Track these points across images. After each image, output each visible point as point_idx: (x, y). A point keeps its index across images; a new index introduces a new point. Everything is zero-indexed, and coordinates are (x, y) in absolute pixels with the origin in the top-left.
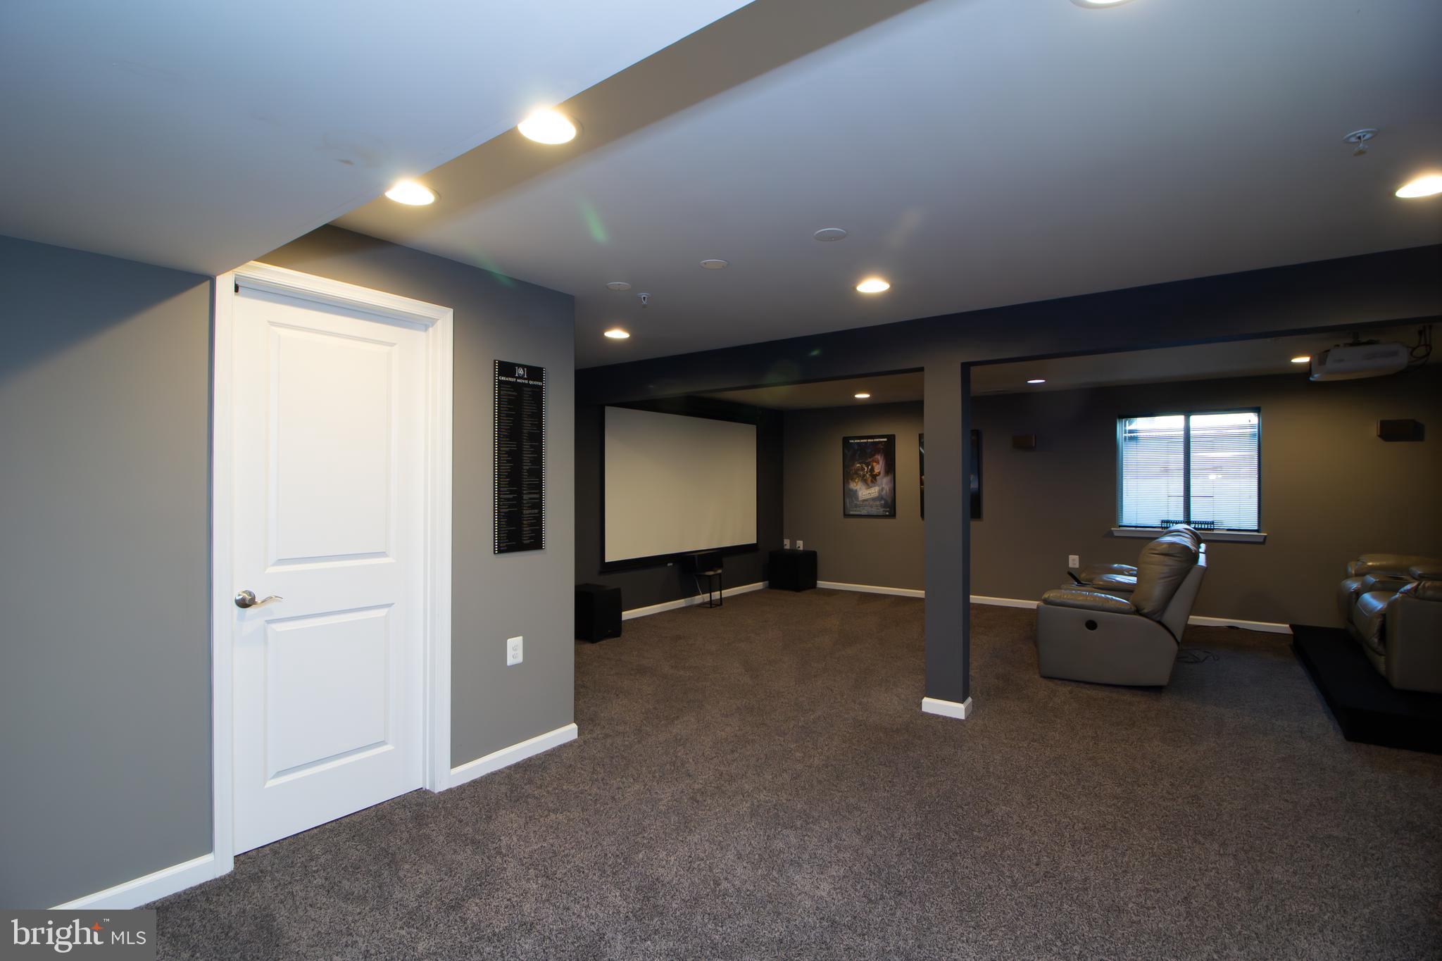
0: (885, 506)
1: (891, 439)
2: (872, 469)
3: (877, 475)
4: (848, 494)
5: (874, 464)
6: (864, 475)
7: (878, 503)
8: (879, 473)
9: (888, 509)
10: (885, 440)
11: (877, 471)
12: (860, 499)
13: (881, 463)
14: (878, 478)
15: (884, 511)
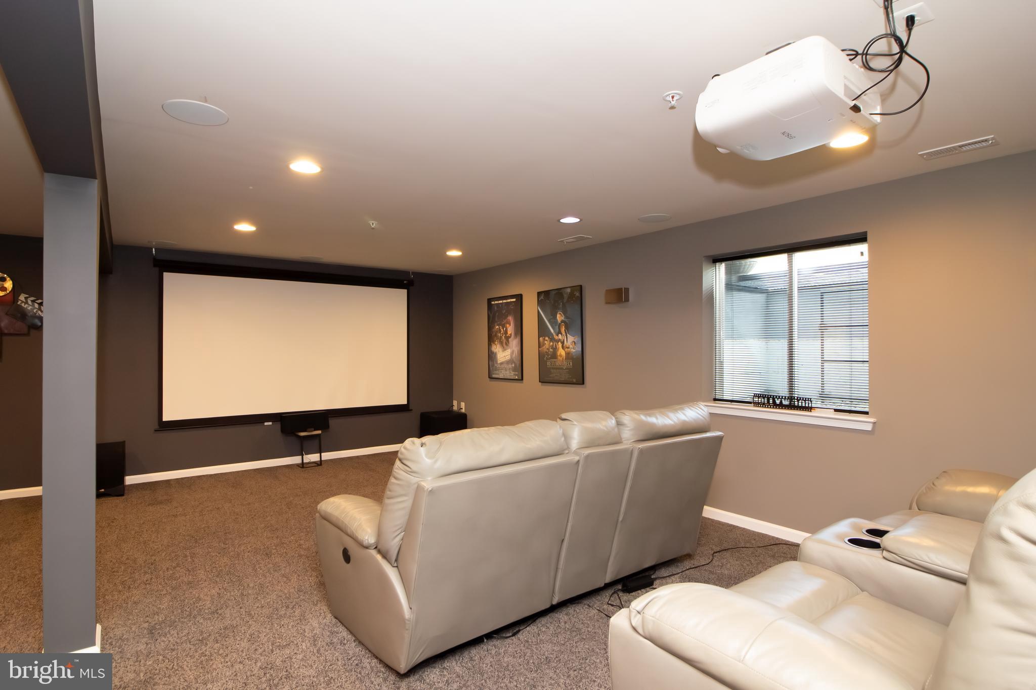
0: (514, 370)
1: (519, 297)
2: (506, 332)
3: (510, 337)
4: (491, 356)
5: (508, 325)
6: (501, 337)
7: (510, 366)
8: (511, 334)
9: (517, 373)
10: (514, 300)
11: (509, 332)
12: (499, 362)
13: (512, 324)
14: (510, 339)
15: (514, 374)
